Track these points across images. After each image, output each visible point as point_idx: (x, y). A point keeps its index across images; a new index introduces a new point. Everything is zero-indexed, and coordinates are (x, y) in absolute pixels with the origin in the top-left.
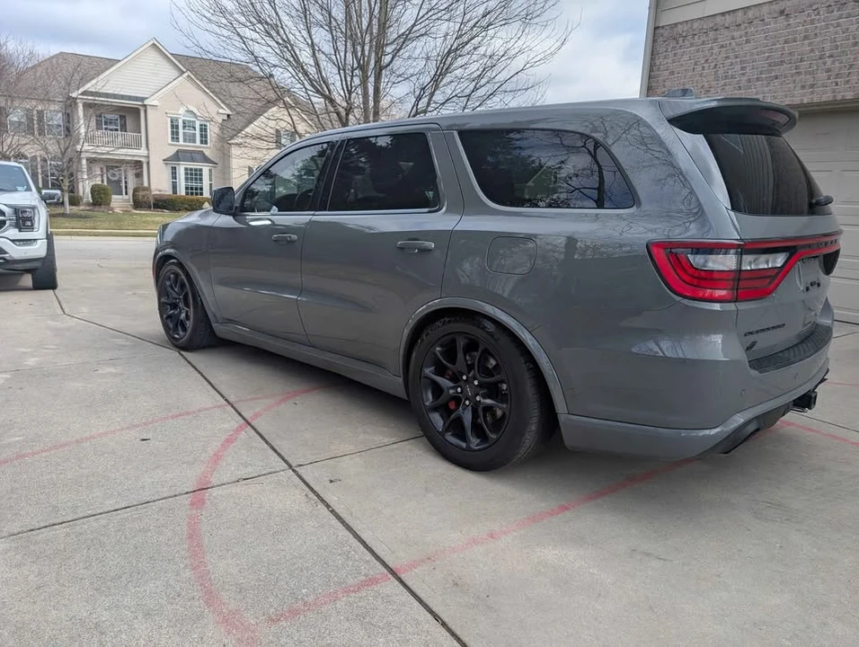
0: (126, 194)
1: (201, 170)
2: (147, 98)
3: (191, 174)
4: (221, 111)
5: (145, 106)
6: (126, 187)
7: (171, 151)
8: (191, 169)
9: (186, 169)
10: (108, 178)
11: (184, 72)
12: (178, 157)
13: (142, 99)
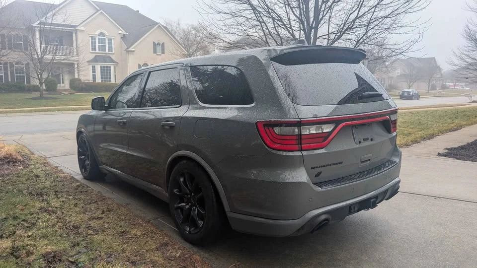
0: (63, 83)
1: (110, 67)
2: (78, 26)
3: (104, 70)
4: (120, 32)
5: (76, 30)
6: (63, 79)
7: (92, 56)
8: (104, 67)
9: (101, 67)
10: (52, 74)
11: (98, 11)
12: (96, 59)
13: (75, 27)
